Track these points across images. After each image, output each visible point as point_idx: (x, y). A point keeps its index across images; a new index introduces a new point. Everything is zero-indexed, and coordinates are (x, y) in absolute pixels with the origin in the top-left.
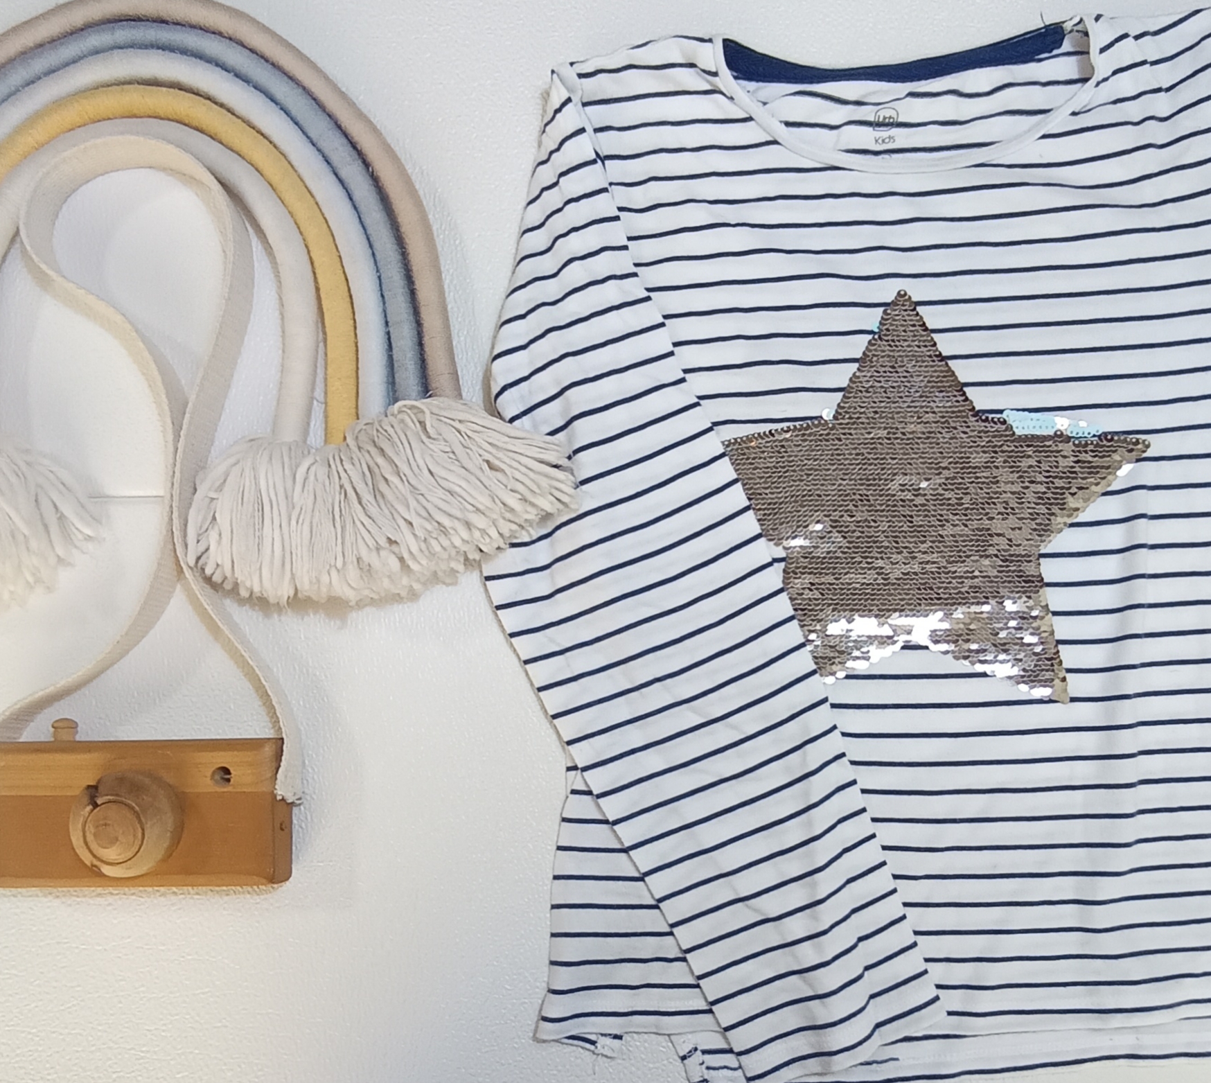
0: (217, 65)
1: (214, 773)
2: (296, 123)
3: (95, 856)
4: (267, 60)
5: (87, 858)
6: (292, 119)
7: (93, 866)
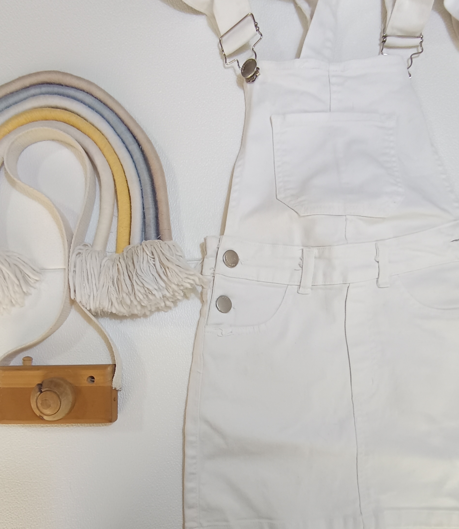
0: (81, 102)
1: (88, 378)
2: (112, 127)
3: (41, 412)
4: (101, 102)
5: (38, 413)
6: (110, 125)
7: (40, 416)
